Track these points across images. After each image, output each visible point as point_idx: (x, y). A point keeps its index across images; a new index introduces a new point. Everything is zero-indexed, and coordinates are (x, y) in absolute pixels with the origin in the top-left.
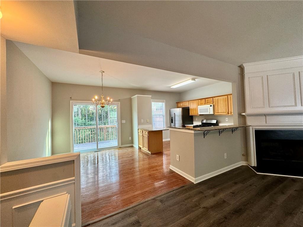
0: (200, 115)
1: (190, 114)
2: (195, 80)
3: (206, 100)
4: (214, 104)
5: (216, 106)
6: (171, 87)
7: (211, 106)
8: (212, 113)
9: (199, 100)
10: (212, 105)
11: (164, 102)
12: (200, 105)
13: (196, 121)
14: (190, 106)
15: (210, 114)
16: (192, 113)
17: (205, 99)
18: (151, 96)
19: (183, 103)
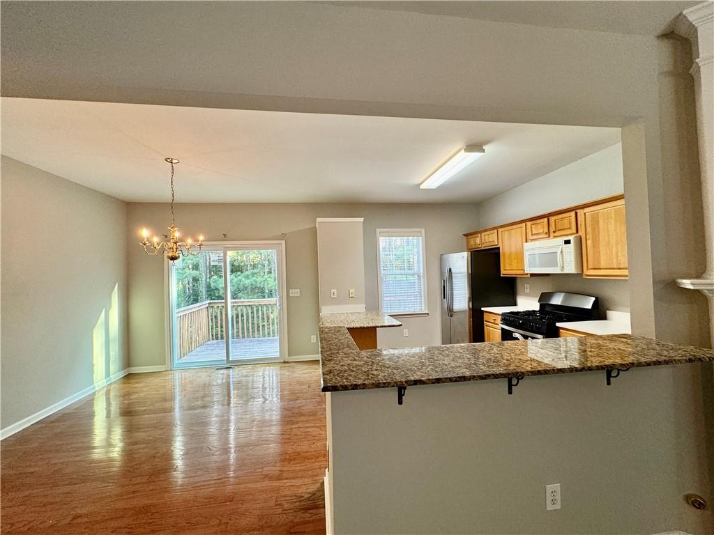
0: (532, 275)
1: (503, 272)
2: (483, 151)
3: (552, 219)
4: (582, 233)
5: (589, 242)
6: (422, 187)
7: (567, 242)
8: (571, 268)
9: (529, 224)
10: (571, 238)
11: (421, 235)
12: (532, 240)
13: (527, 295)
14: (500, 245)
15: (566, 271)
16: (507, 268)
17: (547, 216)
18: (362, 220)
19: (483, 234)
